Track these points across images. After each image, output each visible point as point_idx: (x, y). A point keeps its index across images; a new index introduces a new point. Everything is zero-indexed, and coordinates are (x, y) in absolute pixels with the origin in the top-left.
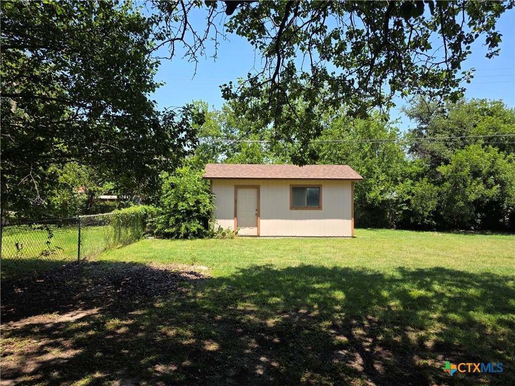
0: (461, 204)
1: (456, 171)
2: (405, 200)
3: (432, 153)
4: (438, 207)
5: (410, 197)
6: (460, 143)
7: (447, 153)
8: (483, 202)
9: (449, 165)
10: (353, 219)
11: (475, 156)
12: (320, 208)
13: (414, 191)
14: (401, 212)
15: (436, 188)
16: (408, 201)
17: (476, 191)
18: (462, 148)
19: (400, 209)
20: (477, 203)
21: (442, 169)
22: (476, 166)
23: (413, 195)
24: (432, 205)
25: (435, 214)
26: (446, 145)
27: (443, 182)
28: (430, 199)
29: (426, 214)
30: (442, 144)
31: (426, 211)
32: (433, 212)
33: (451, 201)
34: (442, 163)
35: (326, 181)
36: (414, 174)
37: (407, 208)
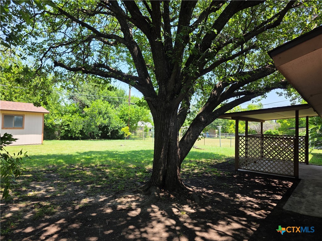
0: (94, 127)
1: (93, 111)
2: (66, 124)
3: (81, 101)
4: (83, 128)
5: (69, 123)
6: (94, 98)
7: (88, 102)
8: (102, 126)
9: (89, 108)
10: (43, 134)
11: (100, 105)
12: (23, 128)
13: (71, 120)
14: (64, 131)
15: (83, 119)
16: (68, 125)
17: (100, 121)
18: (95, 100)
19: (63, 129)
20: (100, 126)
21: (86, 110)
22: (100, 110)
23: (71, 122)
24: (80, 127)
25: (81, 132)
26: (87, 98)
27: (85, 116)
28: (79, 124)
29: (77, 132)
30: (86, 97)
31: (77, 130)
32: (80, 131)
33: (89, 125)
34: (86, 107)
35: (27, 113)
36: (71, 111)
37: (67, 129)
